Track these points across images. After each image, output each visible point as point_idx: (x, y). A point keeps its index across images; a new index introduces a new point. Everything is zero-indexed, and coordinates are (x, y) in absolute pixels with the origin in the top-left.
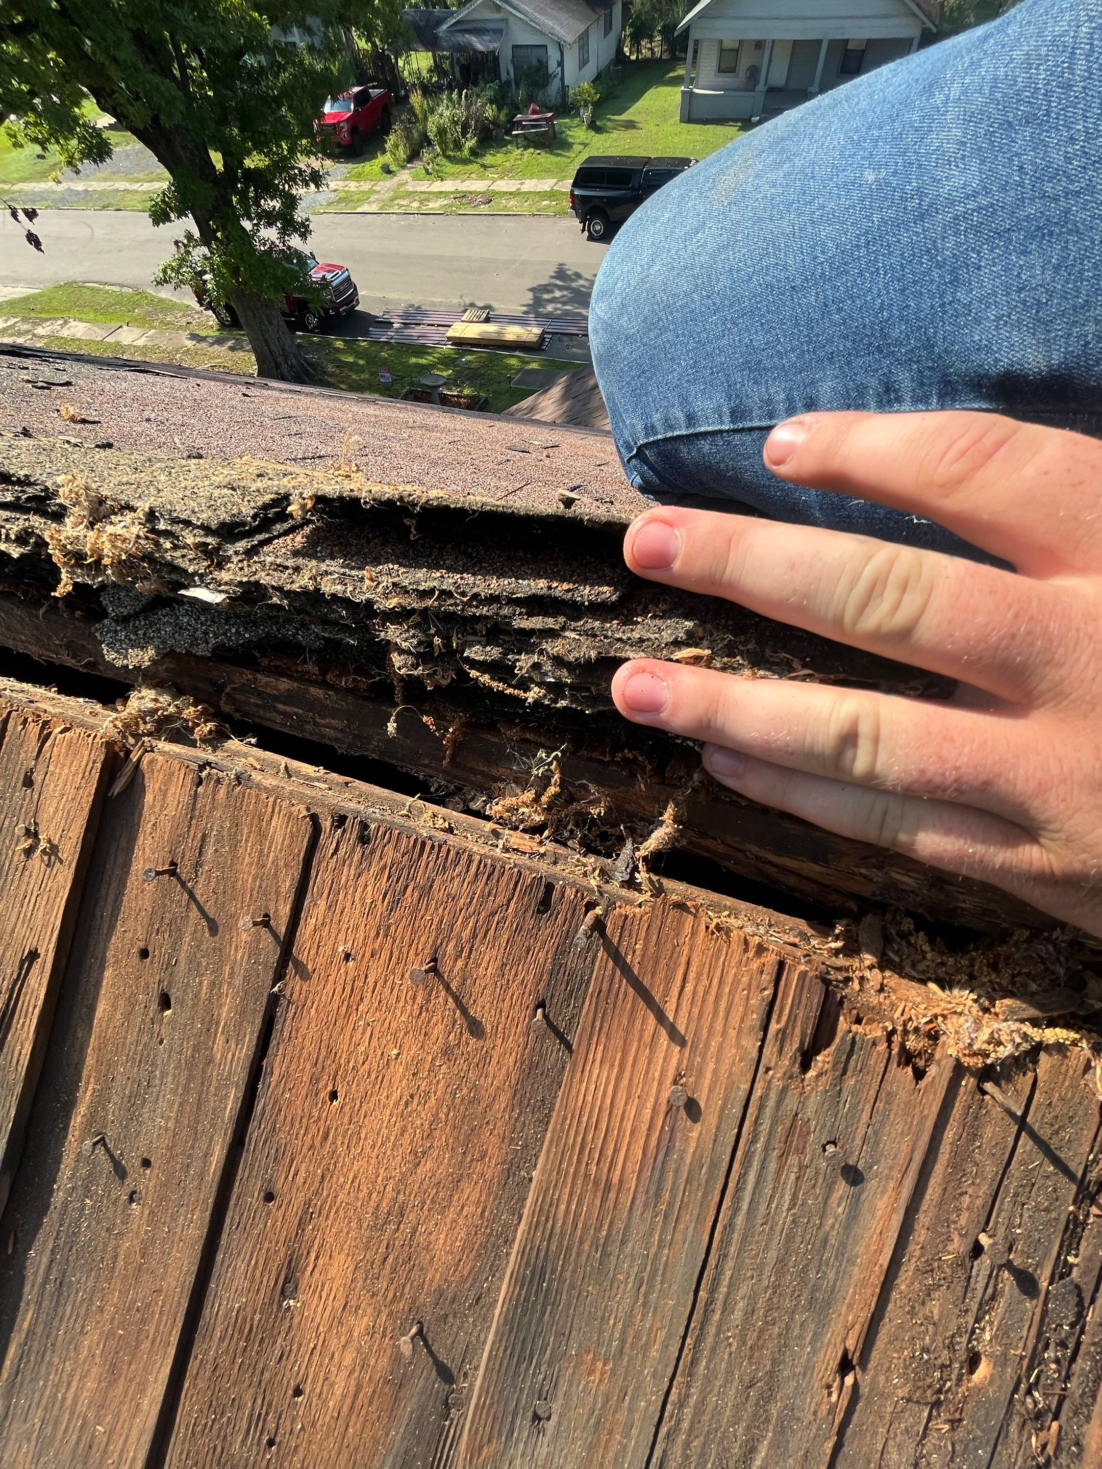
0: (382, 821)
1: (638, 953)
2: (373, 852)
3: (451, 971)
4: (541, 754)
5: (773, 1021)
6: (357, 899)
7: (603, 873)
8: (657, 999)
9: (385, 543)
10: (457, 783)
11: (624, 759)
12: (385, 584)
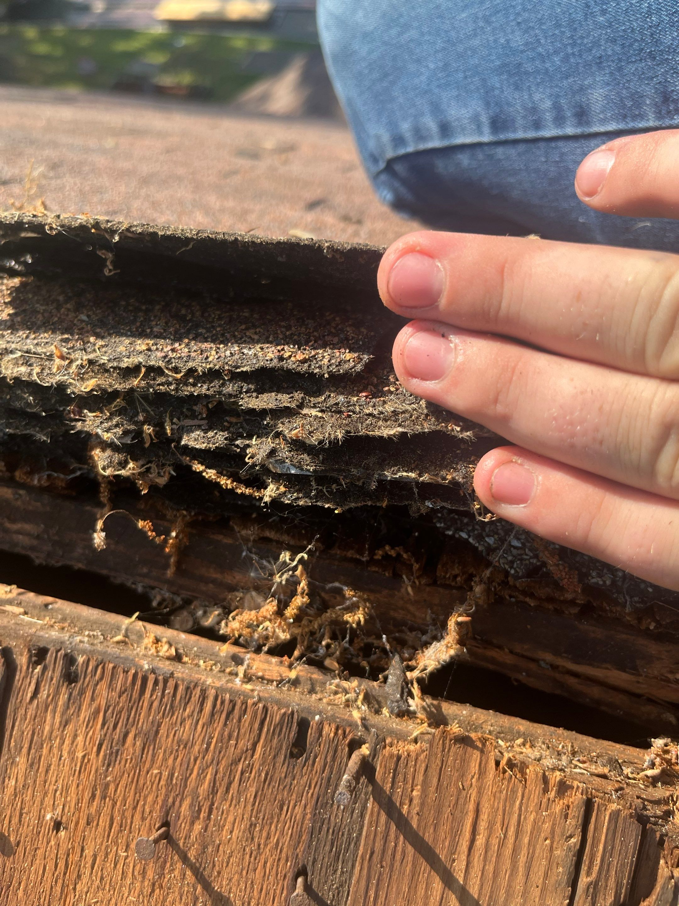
0: (92, 652)
1: (416, 801)
2: (82, 692)
3: (188, 837)
4: (285, 556)
5: (583, 873)
6: (65, 754)
7: (368, 699)
8: (442, 857)
9: (78, 309)
10: (185, 594)
11: (386, 557)
12: (79, 362)
